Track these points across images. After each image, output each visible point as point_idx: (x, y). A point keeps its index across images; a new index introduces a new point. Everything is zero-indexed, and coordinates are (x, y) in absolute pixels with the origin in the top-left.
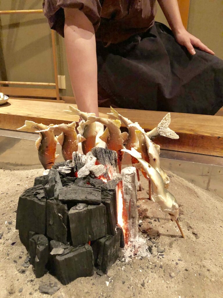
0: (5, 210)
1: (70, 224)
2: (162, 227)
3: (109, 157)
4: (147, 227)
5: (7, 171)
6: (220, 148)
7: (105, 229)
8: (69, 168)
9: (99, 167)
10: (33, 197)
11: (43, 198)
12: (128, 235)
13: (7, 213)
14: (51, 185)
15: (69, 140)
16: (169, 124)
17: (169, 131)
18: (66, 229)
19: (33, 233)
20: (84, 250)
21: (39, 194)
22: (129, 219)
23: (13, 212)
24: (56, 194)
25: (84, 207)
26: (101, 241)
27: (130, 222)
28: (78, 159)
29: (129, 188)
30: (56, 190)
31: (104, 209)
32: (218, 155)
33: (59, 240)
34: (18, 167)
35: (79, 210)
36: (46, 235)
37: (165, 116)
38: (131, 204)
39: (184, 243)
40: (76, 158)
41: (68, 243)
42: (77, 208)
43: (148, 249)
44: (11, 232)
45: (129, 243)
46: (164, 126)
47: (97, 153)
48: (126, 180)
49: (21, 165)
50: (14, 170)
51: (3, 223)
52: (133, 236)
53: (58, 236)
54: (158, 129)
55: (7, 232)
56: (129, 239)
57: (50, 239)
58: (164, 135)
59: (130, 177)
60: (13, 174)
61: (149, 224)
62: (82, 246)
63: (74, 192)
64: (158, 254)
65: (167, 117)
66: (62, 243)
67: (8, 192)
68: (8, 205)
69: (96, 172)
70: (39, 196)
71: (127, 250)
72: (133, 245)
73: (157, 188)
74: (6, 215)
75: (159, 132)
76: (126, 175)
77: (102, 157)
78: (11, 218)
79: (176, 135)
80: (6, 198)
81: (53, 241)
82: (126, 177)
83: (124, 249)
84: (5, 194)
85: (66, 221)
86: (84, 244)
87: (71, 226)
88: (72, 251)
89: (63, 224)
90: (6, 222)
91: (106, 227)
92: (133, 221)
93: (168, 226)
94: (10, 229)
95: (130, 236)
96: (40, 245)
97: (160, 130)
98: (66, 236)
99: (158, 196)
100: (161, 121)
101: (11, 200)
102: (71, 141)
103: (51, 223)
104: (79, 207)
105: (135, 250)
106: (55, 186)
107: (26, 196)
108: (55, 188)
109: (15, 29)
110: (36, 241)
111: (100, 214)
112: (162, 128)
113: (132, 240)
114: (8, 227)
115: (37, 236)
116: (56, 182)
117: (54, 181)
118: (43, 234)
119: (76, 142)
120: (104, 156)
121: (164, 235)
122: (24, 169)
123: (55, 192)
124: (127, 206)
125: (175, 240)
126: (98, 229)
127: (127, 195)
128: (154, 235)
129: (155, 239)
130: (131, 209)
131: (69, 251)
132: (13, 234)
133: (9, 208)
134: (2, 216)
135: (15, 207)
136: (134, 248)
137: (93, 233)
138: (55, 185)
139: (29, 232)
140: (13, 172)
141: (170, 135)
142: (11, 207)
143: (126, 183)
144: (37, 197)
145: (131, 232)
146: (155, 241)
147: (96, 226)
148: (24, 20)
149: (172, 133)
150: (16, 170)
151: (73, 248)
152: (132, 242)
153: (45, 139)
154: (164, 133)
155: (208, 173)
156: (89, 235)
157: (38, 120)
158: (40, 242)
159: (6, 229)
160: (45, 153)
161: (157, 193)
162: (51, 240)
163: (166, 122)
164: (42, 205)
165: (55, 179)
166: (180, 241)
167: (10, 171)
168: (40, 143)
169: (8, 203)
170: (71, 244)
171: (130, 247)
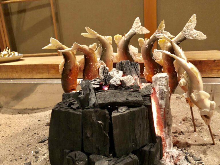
0: (29, 142)
1: (114, 131)
2: (189, 139)
3: (135, 69)
4: (174, 141)
5: (25, 115)
6: (217, 69)
7: (147, 135)
8: (98, 82)
9: (128, 77)
10: (67, 108)
11: (78, 108)
12: (164, 146)
13: (32, 144)
14: (86, 93)
15: (90, 64)
16: (195, 25)
17: (196, 32)
18: (109, 137)
19: (68, 151)
20: (130, 160)
21: (73, 104)
22: (165, 127)
23: (38, 143)
24: (91, 104)
25: (126, 110)
26: (145, 149)
27: (166, 130)
28: (106, 71)
29: (165, 92)
30: (90, 99)
31: (146, 112)
32: (215, 77)
33: (99, 153)
34: (35, 111)
35: (122, 112)
36: (82, 151)
37: (190, 19)
38: (166, 110)
39: (217, 150)
40: (104, 71)
41: (111, 155)
42: (119, 110)
43: (185, 159)
44: (39, 160)
45: (165, 154)
46: (189, 29)
47: (123, 66)
48: (161, 84)
49: (38, 109)
50: (32, 113)
51: (29, 153)
52: (169, 147)
53: (98, 148)
54: (184, 32)
55: (35, 161)
56: (165, 150)
57: (88, 155)
58: (191, 38)
59: (165, 80)
60: (31, 116)
61: (175, 137)
62: (127, 156)
63: (113, 96)
64: (196, 163)
65: (192, 19)
66: (104, 156)
67: (30, 127)
68: (32, 137)
69: (127, 82)
70: (74, 106)
71: (166, 161)
72: (171, 155)
73: (199, 82)
74: (32, 146)
75: (185, 36)
76: (160, 78)
77: (128, 69)
78: (37, 148)
79: (203, 35)
80: (29, 132)
81: (93, 155)
82: (160, 81)
83: (162, 160)
84: (28, 129)
85: (107, 128)
86: (128, 154)
87: (114, 132)
88: (118, 162)
89: (104, 132)
90: (32, 152)
91: (148, 133)
92: (169, 128)
93: (195, 137)
94: (38, 157)
95: (166, 146)
96: (79, 161)
97: (186, 33)
98: (108, 146)
99: (200, 92)
100: (186, 25)
101: (35, 133)
102: (92, 64)
103: (88, 135)
104: (122, 110)
105: (174, 160)
106: (90, 95)
107: (59, 108)
108: (90, 97)
109: (23, 14)
110: (74, 157)
111: (142, 118)
112: (188, 30)
113: (168, 150)
114: (35, 156)
115: (74, 153)
116: (90, 90)
117: (88, 90)
118: (79, 151)
119: (96, 65)
120: (131, 69)
121: (194, 145)
122: (41, 111)
123: (90, 101)
124: (162, 113)
125: (207, 148)
126: (141, 135)
127: (163, 100)
128: (184, 147)
129: (186, 150)
130: (166, 116)
131: (114, 162)
132: (42, 161)
133: (33, 140)
134: (27, 147)
135: (39, 138)
136: (173, 158)
137: (136, 140)
138: (89, 93)
139: (63, 150)
140: (31, 115)
141: (197, 36)
142: (35, 138)
143: (161, 86)
144: (72, 108)
145: (167, 142)
146: (187, 151)
147: (139, 132)
148: (30, 7)
149: (199, 34)
150: (33, 113)
151: (117, 160)
152: (168, 153)
153: (68, 61)
154: (190, 35)
155: (211, 91)
156: (132, 143)
157: (52, 66)
158: (78, 158)
159: (34, 158)
160: (69, 77)
161: (198, 89)
162: (90, 155)
163: (191, 24)
164: (78, 115)
165: (89, 87)
166: (212, 148)
167: (28, 115)
168: (64, 67)
169: (31, 136)
170: (114, 156)
171: (168, 158)
